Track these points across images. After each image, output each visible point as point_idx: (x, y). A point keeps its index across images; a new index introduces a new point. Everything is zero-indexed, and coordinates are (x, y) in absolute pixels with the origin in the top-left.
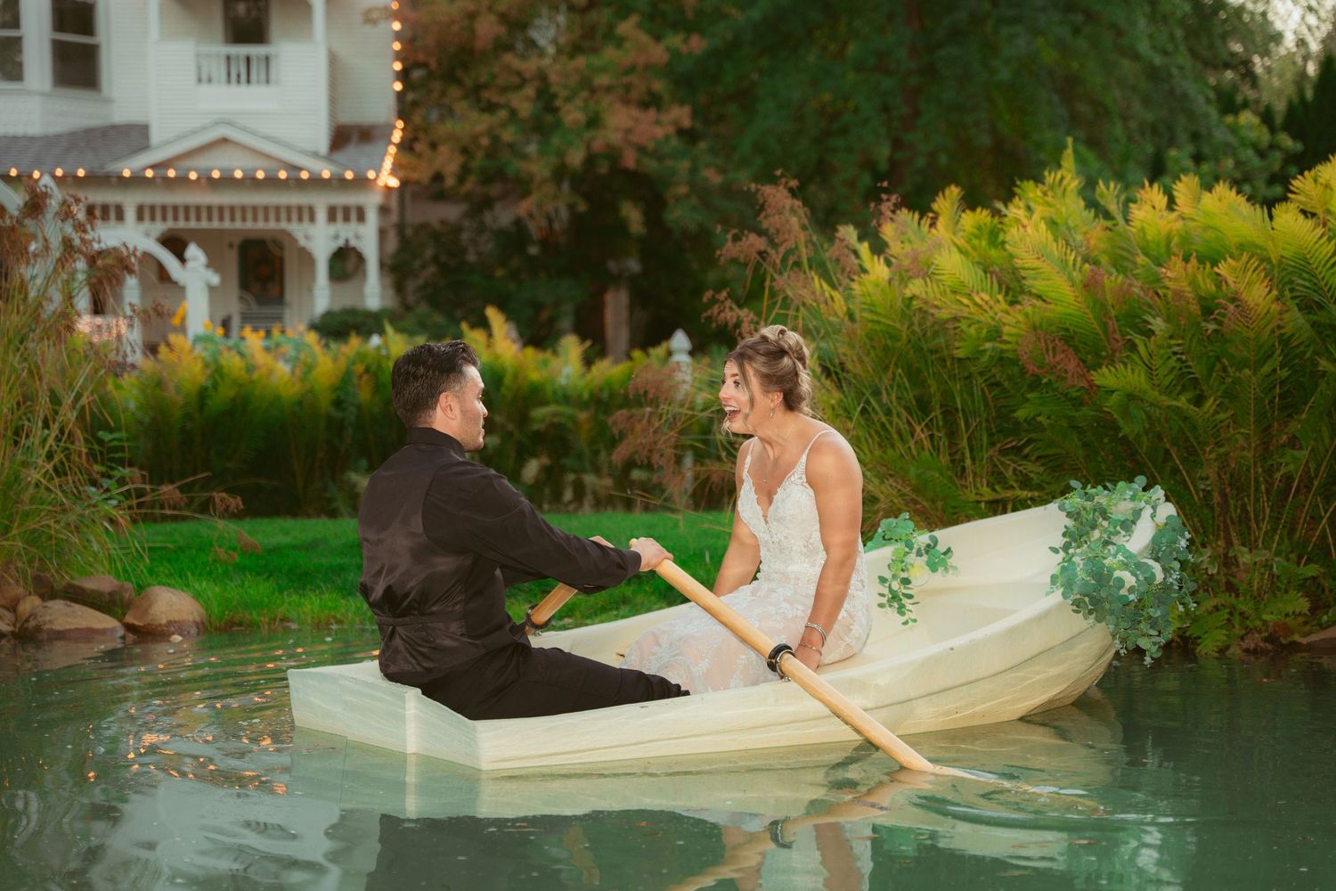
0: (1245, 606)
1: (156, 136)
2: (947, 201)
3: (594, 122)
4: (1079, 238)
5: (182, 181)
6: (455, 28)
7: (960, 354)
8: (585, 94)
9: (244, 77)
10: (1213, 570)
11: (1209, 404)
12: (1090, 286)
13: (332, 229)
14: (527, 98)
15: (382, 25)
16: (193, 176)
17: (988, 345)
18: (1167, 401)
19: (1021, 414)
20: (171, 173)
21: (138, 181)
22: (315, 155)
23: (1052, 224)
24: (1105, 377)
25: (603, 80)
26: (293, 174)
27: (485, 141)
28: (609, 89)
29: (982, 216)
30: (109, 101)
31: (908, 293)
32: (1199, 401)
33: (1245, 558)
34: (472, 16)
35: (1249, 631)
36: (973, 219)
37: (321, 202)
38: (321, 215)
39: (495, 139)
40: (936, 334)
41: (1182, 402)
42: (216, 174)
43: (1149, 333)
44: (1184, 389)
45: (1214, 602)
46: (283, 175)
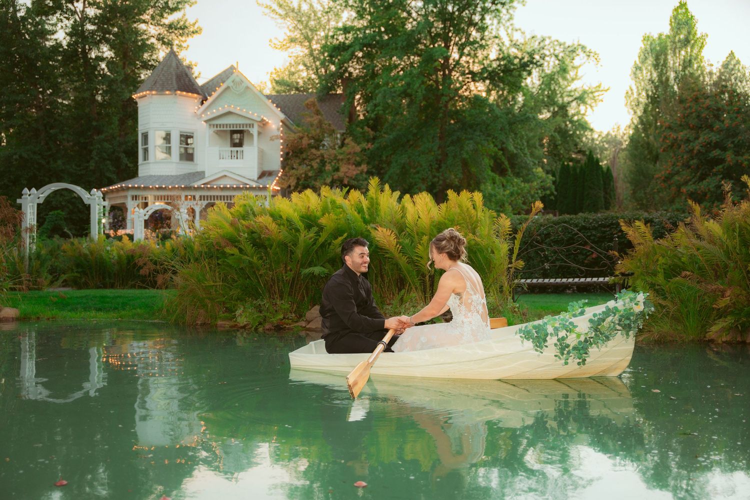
1: (206, 176)
3: (337, 170)
5: (212, 188)
6: (296, 141)
8: (335, 161)
9: (236, 157)
12: (234, 224)
14: (317, 163)
15: (278, 141)
16: (215, 187)
20: (209, 186)
21: (199, 188)
22: (253, 180)
25: (340, 157)
26: (245, 186)
27: (303, 176)
28: (342, 160)
30: (197, 164)
34: (301, 138)
37: (253, 194)
39: (306, 175)
42: (222, 186)
46: (241, 186)
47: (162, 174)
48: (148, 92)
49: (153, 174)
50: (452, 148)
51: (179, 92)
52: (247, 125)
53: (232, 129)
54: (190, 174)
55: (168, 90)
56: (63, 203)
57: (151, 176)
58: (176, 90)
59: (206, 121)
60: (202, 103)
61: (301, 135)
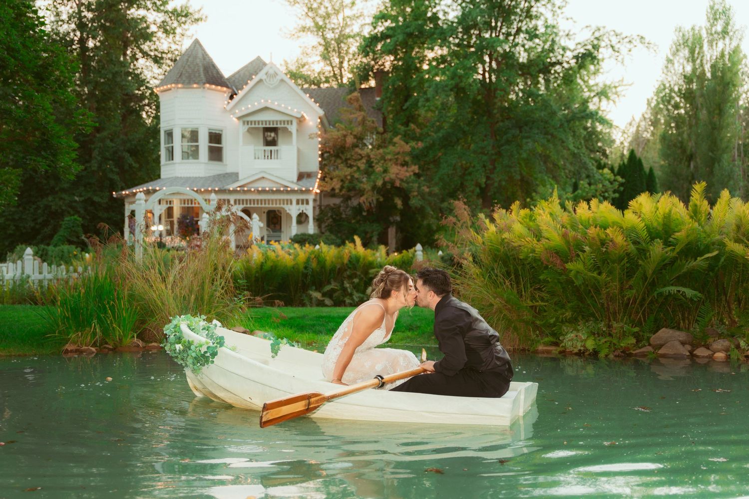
0: (615, 341)
1: (240, 177)
2: (515, 206)
3: (385, 171)
4: (559, 219)
5: (249, 191)
6: (339, 140)
7: (521, 257)
8: (382, 162)
9: (269, 157)
10: (604, 329)
11: (604, 275)
12: (565, 236)
13: (298, 207)
14: (363, 163)
15: (315, 139)
16: (253, 190)
17: (531, 255)
18: (590, 274)
19: (542, 277)
20: (246, 189)
21: (235, 191)
22: (292, 182)
23: (551, 214)
24: (569, 266)
25: (389, 157)
26: (286, 189)
27: (349, 177)
28: (390, 160)
29: (527, 211)
30: (226, 165)
31: (503, 237)
32: (600, 274)
33: (615, 325)
34: (345, 136)
35: (616, 349)
36: (524, 212)
37: (294, 198)
38: (294, 202)
39: (352, 177)
40: (512, 250)
41: (595, 274)
42: (260, 189)
43: (584, 251)
44: (595, 270)
45: (605, 340)
46: (282, 189)
47: (188, 175)
48: (173, 85)
49: (179, 176)
50: (507, 147)
51: (208, 85)
52: (284, 122)
53: (264, 126)
54: (219, 175)
55: (195, 83)
56: (64, 208)
57: (177, 178)
58: (204, 84)
59: (239, 118)
60: (231, 98)
61: (345, 133)
